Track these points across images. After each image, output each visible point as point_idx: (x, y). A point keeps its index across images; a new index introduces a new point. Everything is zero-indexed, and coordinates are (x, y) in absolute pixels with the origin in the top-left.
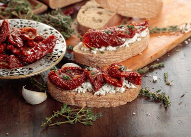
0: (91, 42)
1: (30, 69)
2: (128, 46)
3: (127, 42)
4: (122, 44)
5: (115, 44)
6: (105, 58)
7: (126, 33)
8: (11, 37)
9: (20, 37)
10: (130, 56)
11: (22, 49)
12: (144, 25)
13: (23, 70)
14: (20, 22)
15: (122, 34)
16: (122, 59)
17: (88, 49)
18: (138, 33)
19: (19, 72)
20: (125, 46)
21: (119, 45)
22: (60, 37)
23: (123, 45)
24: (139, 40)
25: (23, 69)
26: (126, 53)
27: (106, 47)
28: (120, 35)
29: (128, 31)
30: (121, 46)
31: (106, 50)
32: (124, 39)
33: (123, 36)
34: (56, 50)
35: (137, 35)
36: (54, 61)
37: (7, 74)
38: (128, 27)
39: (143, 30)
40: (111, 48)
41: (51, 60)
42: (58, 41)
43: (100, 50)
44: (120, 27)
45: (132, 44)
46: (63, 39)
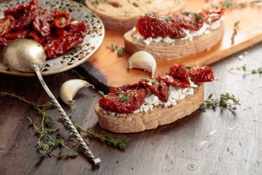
2: (191, 39)
3: (191, 36)
4: (184, 37)
5: (174, 36)
6: (160, 52)
7: (191, 23)
8: (38, 21)
10: (193, 52)
11: (48, 38)
12: (219, 13)
15: (186, 24)
16: (182, 55)
18: (208, 23)
20: (188, 40)
22: (101, 28)
23: (186, 38)
24: (208, 32)
26: (187, 48)
27: (163, 37)
28: (183, 26)
29: (193, 22)
30: (182, 39)
31: (162, 41)
32: (187, 32)
33: (186, 27)
34: (88, 45)
35: (205, 26)
36: (79, 59)
38: (195, 15)
39: (214, 20)
40: (168, 40)
41: (77, 56)
42: (95, 33)
43: (155, 40)
44: (187, 14)
45: (197, 37)
46: (103, 31)
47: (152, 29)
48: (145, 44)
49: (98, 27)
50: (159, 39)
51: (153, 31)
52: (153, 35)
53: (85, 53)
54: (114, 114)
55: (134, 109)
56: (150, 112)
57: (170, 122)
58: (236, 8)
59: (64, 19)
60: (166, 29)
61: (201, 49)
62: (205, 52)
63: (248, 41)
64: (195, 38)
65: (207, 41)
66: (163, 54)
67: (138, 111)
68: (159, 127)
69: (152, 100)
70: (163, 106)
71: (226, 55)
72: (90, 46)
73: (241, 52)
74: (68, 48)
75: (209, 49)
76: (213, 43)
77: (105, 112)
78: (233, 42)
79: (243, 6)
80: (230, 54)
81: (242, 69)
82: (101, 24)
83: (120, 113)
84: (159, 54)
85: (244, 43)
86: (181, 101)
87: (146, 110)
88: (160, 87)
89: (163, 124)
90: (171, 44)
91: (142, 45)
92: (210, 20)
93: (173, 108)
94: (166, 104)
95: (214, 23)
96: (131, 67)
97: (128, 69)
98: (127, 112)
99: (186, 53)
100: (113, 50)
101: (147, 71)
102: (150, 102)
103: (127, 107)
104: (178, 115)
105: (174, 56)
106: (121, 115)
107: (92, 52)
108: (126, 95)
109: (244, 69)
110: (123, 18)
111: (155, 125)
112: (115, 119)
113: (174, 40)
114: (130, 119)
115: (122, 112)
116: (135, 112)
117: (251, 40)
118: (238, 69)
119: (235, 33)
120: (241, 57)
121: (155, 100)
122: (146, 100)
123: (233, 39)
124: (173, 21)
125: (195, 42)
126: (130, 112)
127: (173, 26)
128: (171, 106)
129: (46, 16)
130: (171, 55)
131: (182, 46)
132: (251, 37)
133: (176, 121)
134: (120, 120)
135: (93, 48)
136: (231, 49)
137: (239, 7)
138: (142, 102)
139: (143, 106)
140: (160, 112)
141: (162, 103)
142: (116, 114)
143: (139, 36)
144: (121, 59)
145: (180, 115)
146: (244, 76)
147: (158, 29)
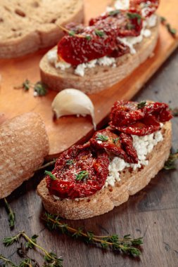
0: (73, 54)
5: (115, 54)
6: (100, 81)
15: (122, 32)
17: (68, 66)
31: (97, 64)
40: (107, 61)
43: (89, 65)
45: (137, 44)
47: (84, 52)
48: (78, 75)
50: (93, 63)
51: (85, 55)
52: (86, 59)
56: (117, 184)
57: (142, 187)
64: (135, 46)
67: (103, 188)
68: (131, 197)
70: (131, 170)
88: (124, 145)
89: (134, 192)
90: (111, 65)
91: (75, 77)
93: (145, 168)
94: (136, 166)
96: (59, 116)
101: (81, 116)
102: (114, 170)
110: (14, 39)
111: (126, 198)
113: (114, 60)
122: (110, 168)
125: (139, 52)
128: (142, 167)
133: (149, 184)
139: (107, 179)
141: (128, 165)
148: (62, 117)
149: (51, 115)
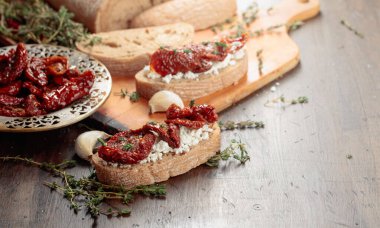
0: (162, 64)
1: (55, 117)
2: (217, 72)
3: (215, 68)
4: (207, 70)
5: (197, 70)
6: (183, 90)
7: (213, 53)
9: (43, 70)
10: (220, 87)
11: (45, 88)
12: (241, 40)
13: (46, 120)
14: (44, 49)
15: (208, 55)
17: (159, 76)
18: (232, 53)
19: (38, 123)
20: (213, 72)
21: (203, 71)
23: (209, 72)
24: (233, 63)
25: (45, 117)
26: (213, 83)
27: (184, 73)
28: (205, 57)
29: (216, 52)
30: (206, 73)
31: (183, 78)
32: (210, 63)
33: (209, 59)
34: (96, 91)
35: (229, 56)
36: (92, 107)
37: (21, 125)
38: (217, 44)
39: (238, 48)
40: (190, 75)
41: (88, 104)
42: (100, 78)
43: (175, 77)
44: (206, 44)
45: (223, 69)
46: (108, 74)
47: (171, 64)
48: (165, 82)
49: (102, 70)
50: (179, 75)
51: (173, 66)
52: (173, 71)
53: (96, 99)
54: (116, 165)
55: (141, 158)
56: (159, 161)
58: (252, 37)
59: (60, 65)
60: (188, 62)
61: (228, 84)
62: (233, 87)
63: (278, 71)
64: (220, 70)
65: (234, 73)
66: (187, 92)
67: (145, 161)
68: (171, 178)
69: (161, 147)
70: (174, 154)
71: (257, 88)
72: (100, 92)
73: (272, 83)
74: (72, 99)
75: (236, 83)
76: (240, 76)
77: (105, 163)
78: (261, 73)
79: (259, 34)
80: (260, 86)
81: (279, 100)
82: (104, 67)
83: (124, 163)
84: (182, 93)
85: (273, 72)
86: (194, 147)
87: (154, 159)
88: (170, 131)
89: (175, 175)
90: (195, 79)
91: (161, 84)
92: (233, 49)
93: (186, 155)
94: (178, 151)
95: (238, 52)
96: (154, 111)
97: (150, 114)
98: (132, 163)
99: (212, 89)
100: (124, 96)
102: (158, 150)
103: (132, 157)
104: (192, 164)
105: (200, 94)
106: (125, 166)
107: (104, 98)
108: (130, 142)
109: (282, 100)
111: (166, 177)
112: (118, 170)
113: (197, 75)
114: (136, 170)
115: (127, 162)
116: (142, 162)
117: (281, 68)
118: (274, 102)
119: (261, 63)
120: (273, 88)
121: (165, 146)
122: (154, 147)
123: (260, 69)
124: (194, 52)
126: (136, 163)
127: (194, 58)
128: (184, 153)
129: (37, 63)
130: (196, 92)
131: (207, 80)
132: (280, 65)
134: (124, 172)
135: (104, 93)
136: (260, 80)
137: (255, 35)
138: (149, 149)
139: (150, 155)
140: (171, 161)
141: (172, 150)
142: (119, 166)
143: (154, 75)
144: (135, 104)
145: (195, 163)
146: (284, 108)
147: (178, 63)
148: (156, 113)
149: (148, 111)
